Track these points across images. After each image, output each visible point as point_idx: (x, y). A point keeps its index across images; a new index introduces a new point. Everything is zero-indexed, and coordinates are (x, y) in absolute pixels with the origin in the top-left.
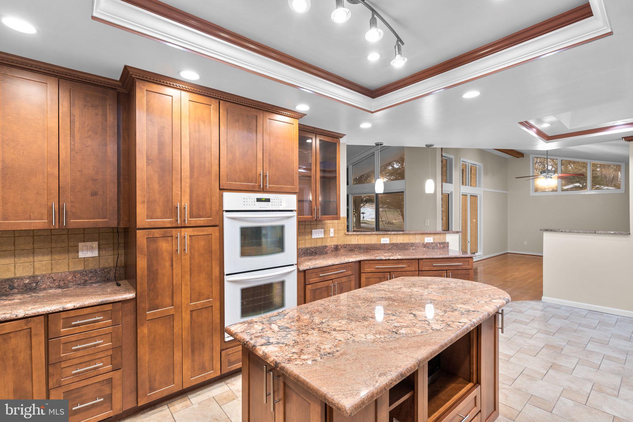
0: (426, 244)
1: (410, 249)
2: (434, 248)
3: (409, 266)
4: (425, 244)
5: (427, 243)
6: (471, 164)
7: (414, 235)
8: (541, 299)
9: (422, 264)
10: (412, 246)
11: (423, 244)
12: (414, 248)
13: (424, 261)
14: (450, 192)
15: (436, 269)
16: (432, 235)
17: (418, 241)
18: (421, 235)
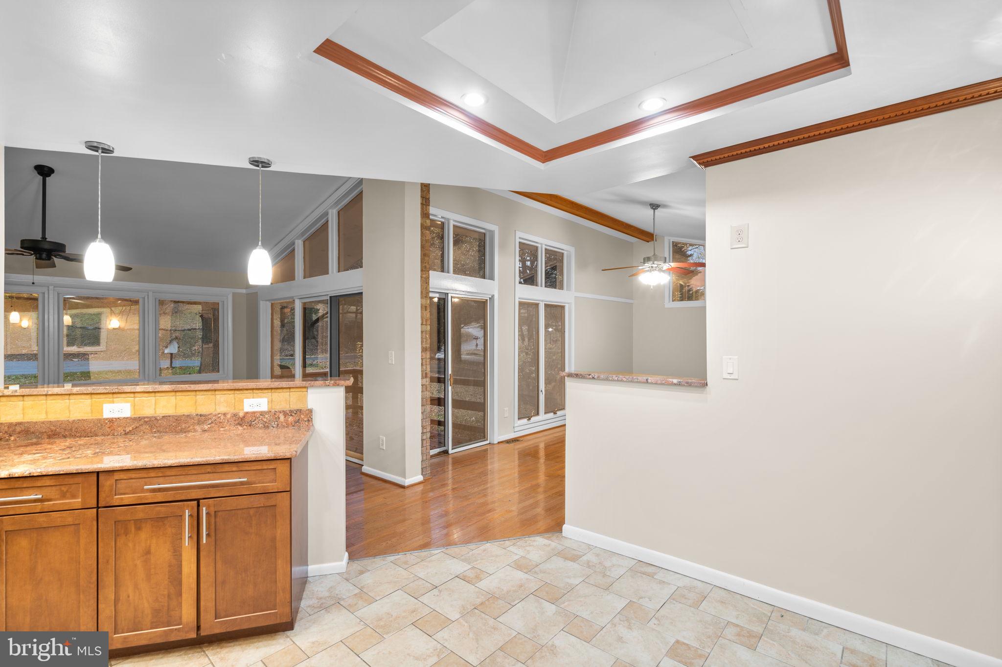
0: (244, 417)
1: (195, 431)
2: (268, 427)
3: (63, 496)
4: (241, 415)
5: (247, 413)
6: (546, 245)
7: (210, 393)
8: (562, 530)
9: (111, 486)
10: (200, 423)
11: (235, 415)
12: (206, 427)
13: (117, 476)
14: (491, 297)
15: (160, 497)
16: (266, 391)
17: (222, 409)
18: (232, 392)
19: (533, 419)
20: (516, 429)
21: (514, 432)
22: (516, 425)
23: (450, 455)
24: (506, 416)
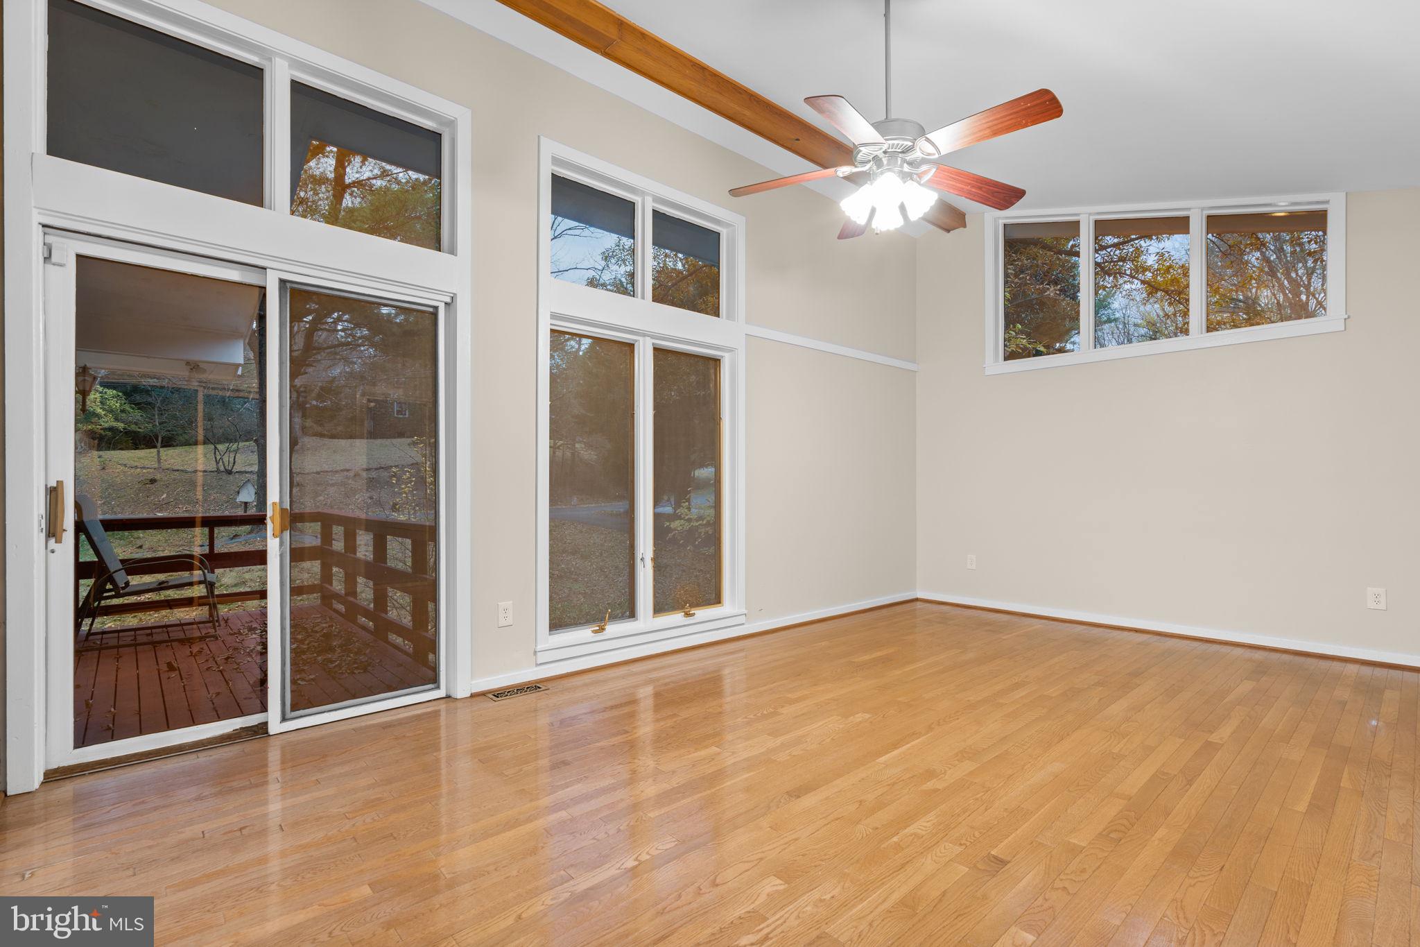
14: (448, 300)
19: (613, 629)
20: (542, 658)
21: (537, 665)
22: (539, 648)
23: (272, 740)
24: (502, 622)
